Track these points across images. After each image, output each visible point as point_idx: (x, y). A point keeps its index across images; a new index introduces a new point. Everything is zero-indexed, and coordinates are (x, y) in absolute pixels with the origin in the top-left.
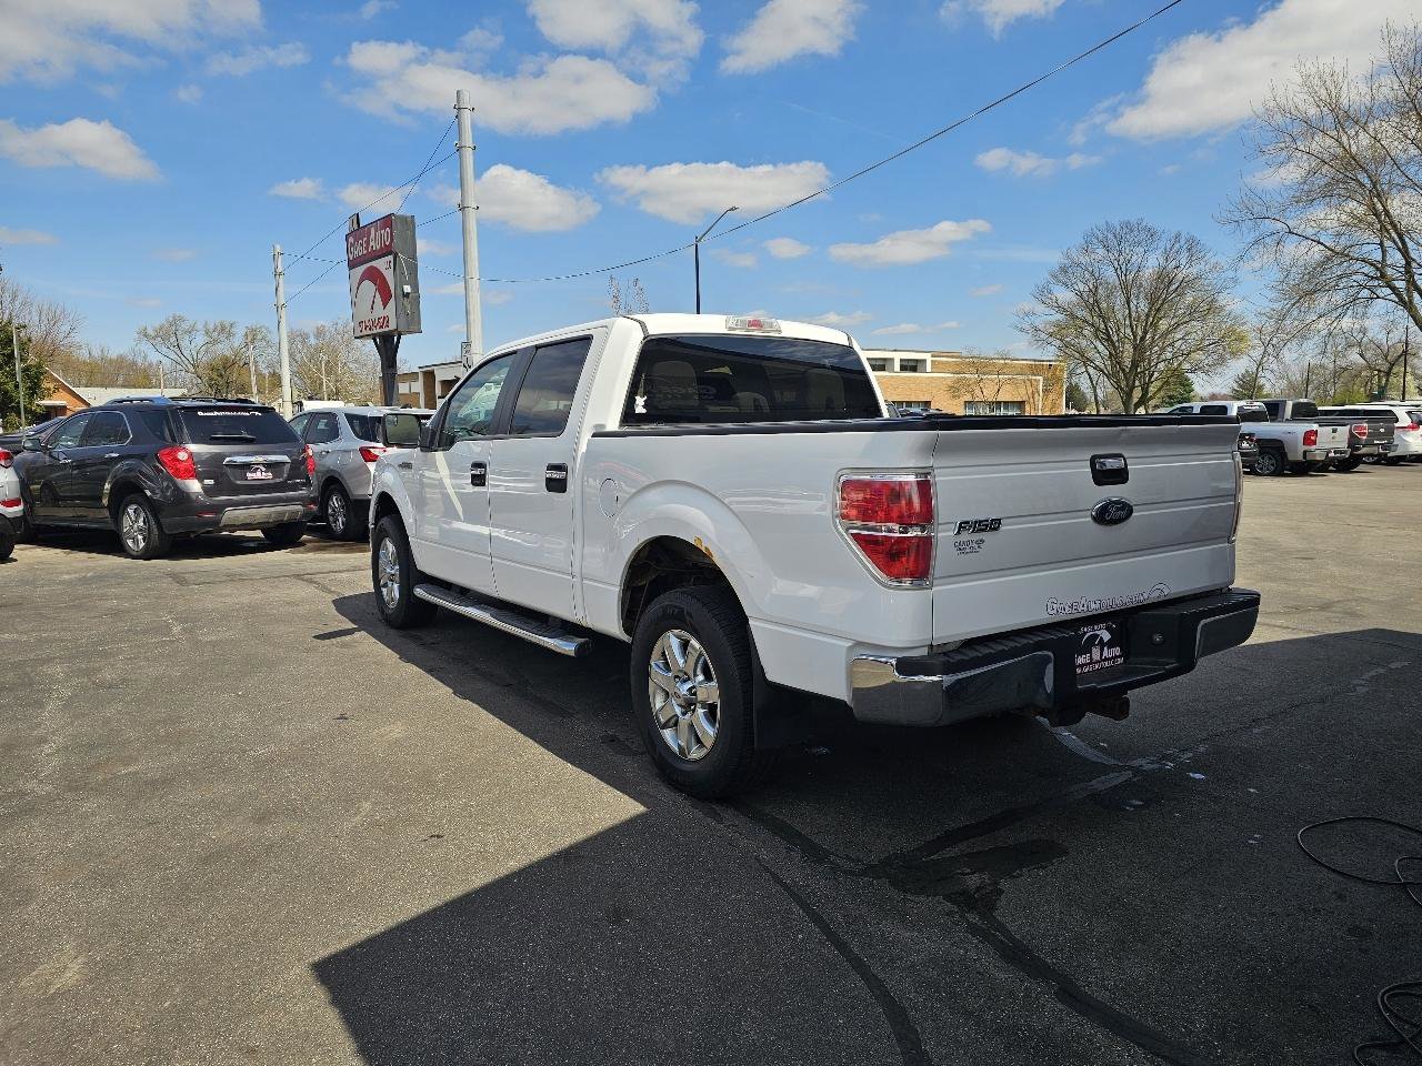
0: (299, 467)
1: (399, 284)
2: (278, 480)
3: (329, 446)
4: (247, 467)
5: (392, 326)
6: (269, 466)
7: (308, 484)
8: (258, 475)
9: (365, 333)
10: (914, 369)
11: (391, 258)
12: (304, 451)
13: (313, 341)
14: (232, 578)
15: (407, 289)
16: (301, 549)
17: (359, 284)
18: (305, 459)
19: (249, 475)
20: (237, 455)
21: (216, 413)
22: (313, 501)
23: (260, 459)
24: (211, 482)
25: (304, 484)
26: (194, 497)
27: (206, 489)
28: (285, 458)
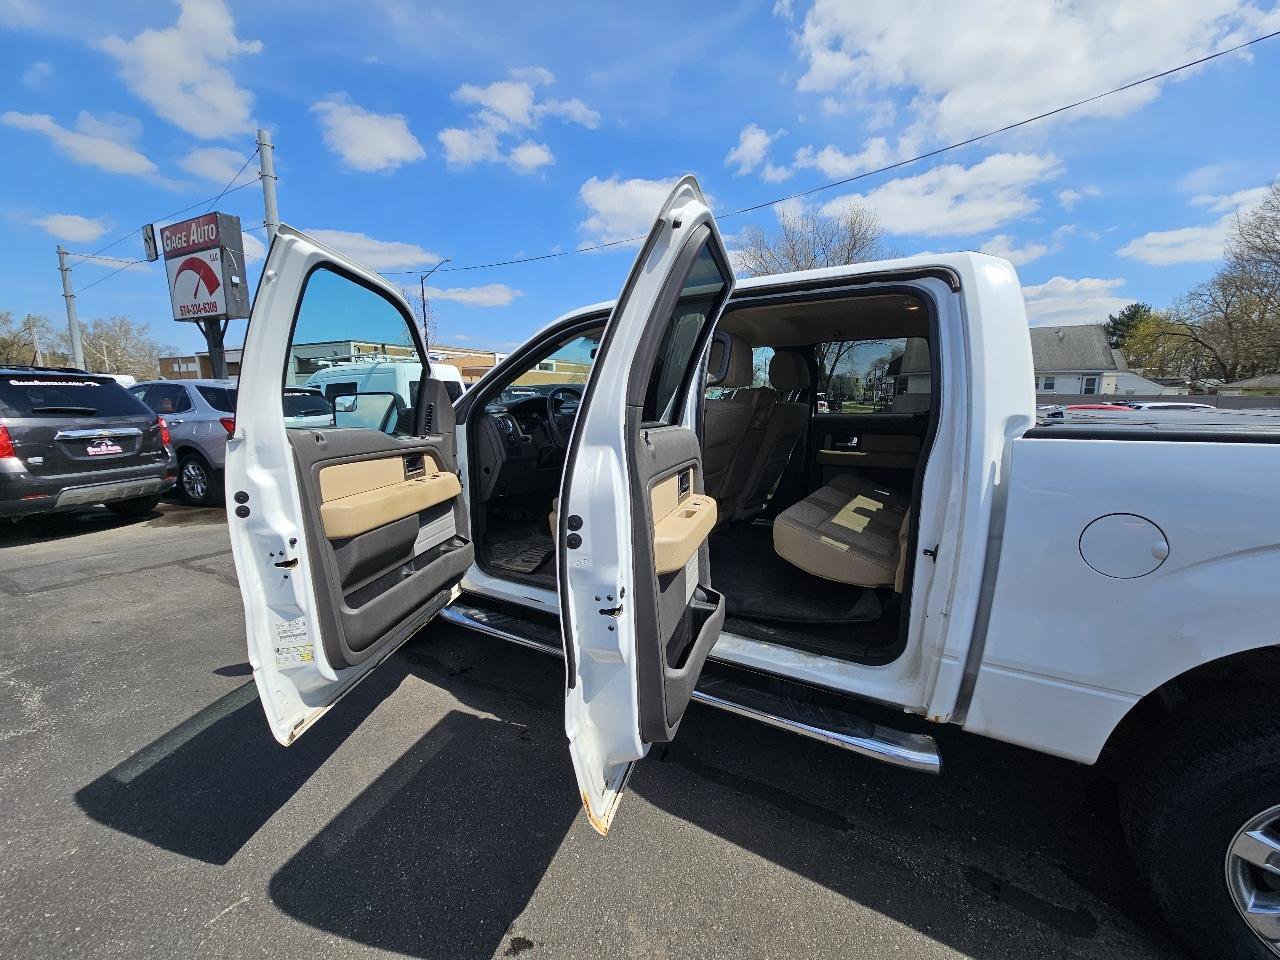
0: (152, 439)
1: (227, 275)
2: (128, 454)
3: (181, 417)
4: (88, 441)
5: (221, 310)
6: (116, 440)
7: (164, 455)
8: (103, 449)
9: (188, 316)
10: (546, 368)
11: (217, 251)
12: (157, 421)
13: (91, 330)
14: (90, 573)
15: (236, 280)
16: (160, 520)
17: (178, 274)
18: (157, 430)
19: (90, 450)
20: (71, 429)
21: (37, 383)
22: (171, 472)
23: (105, 432)
24: (38, 460)
25: (158, 456)
26: (13, 477)
27: (33, 470)
28: (135, 431)
